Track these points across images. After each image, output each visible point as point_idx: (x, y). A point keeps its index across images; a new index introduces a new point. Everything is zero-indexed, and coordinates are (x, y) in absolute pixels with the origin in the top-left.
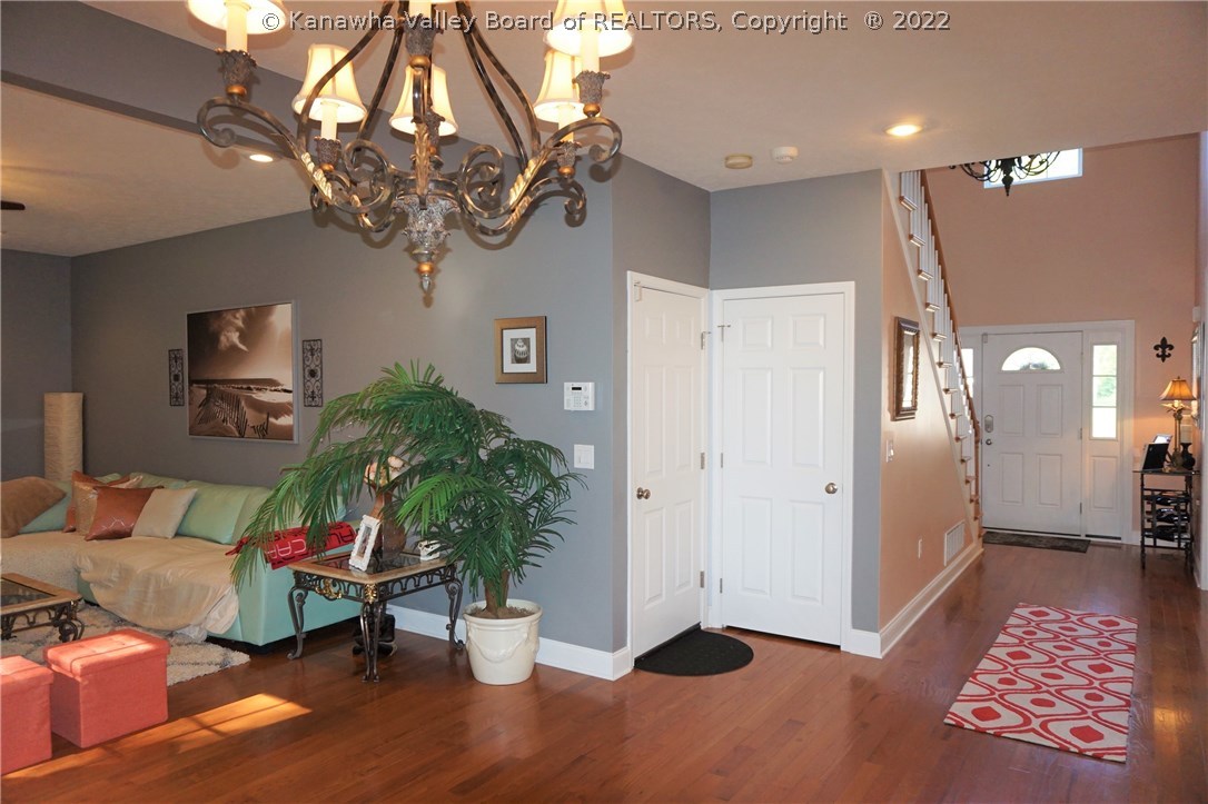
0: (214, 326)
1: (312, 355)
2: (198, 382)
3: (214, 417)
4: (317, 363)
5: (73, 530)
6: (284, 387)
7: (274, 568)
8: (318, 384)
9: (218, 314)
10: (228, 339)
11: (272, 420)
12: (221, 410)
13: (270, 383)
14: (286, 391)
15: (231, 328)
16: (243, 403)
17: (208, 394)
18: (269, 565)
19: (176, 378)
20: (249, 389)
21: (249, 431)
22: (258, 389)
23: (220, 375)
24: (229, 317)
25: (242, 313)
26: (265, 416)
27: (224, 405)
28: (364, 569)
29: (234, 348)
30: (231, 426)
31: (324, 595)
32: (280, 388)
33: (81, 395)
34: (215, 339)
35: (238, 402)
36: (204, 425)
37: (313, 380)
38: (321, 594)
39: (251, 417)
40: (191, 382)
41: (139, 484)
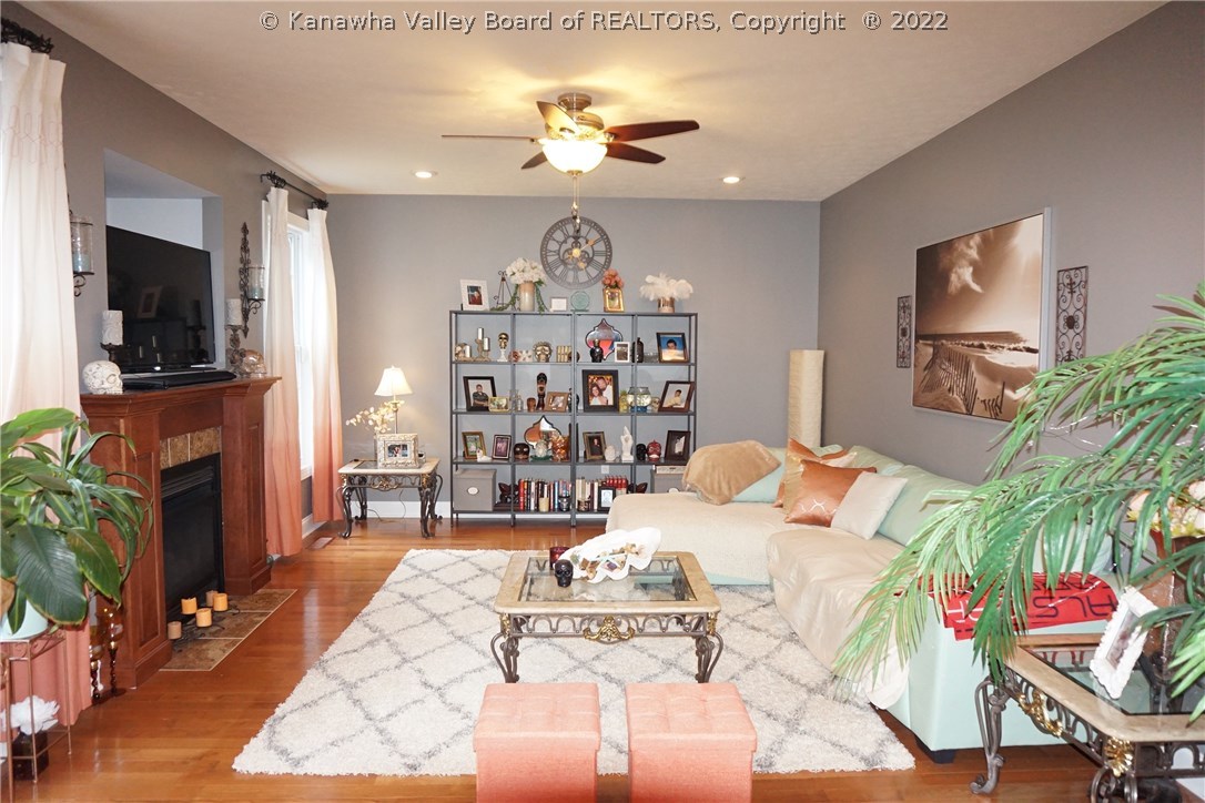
0: (945, 261)
1: (1072, 292)
2: (925, 337)
3: (939, 384)
4: (1079, 305)
5: (781, 506)
6: (1027, 345)
7: (958, 638)
8: (1078, 339)
9: (949, 245)
10: (959, 278)
11: (1008, 392)
12: (948, 375)
13: (1009, 337)
14: (1029, 350)
15: (964, 262)
16: (973, 367)
17: (934, 354)
18: (951, 630)
19: (904, 333)
20: (982, 346)
21: (978, 408)
22: (993, 347)
23: (948, 328)
24: (961, 246)
25: (977, 238)
26: (1000, 387)
27: (951, 369)
28: (1116, 693)
29: (965, 289)
30: (957, 397)
31: (1031, 715)
32: (1021, 345)
33: (822, 352)
34: (946, 280)
35: (968, 365)
36: (929, 395)
37: (1071, 333)
38: (1027, 712)
39: (983, 388)
40: (918, 337)
41: (851, 463)
